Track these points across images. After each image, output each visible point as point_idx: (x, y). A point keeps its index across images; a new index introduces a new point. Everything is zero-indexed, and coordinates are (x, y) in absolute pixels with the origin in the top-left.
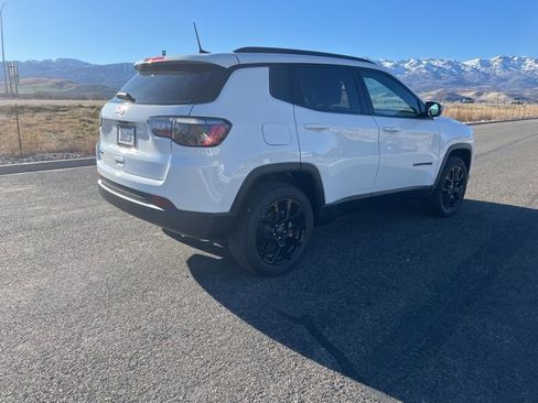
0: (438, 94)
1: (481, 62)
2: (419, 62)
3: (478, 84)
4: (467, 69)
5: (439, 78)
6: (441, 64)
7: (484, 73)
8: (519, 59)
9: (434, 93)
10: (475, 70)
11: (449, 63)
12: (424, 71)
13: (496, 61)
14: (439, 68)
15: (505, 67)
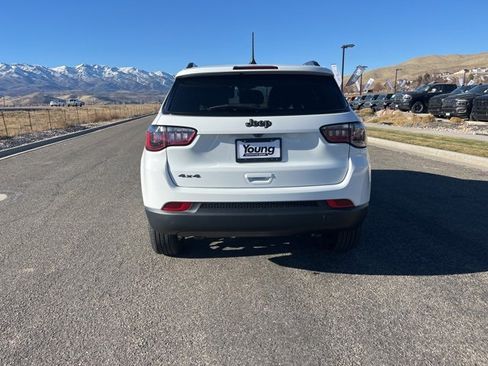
0: (35, 97)
1: (68, 69)
2: (8, 67)
3: (69, 89)
4: (56, 75)
5: (33, 82)
6: (30, 69)
7: (72, 79)
8: (99, 67)
9: (31, 96)
10: (63, 75)
11: (38, 68)
12: (15, 75)
13: (80, 68)
14: (29, 73)
15: (90, 74)
